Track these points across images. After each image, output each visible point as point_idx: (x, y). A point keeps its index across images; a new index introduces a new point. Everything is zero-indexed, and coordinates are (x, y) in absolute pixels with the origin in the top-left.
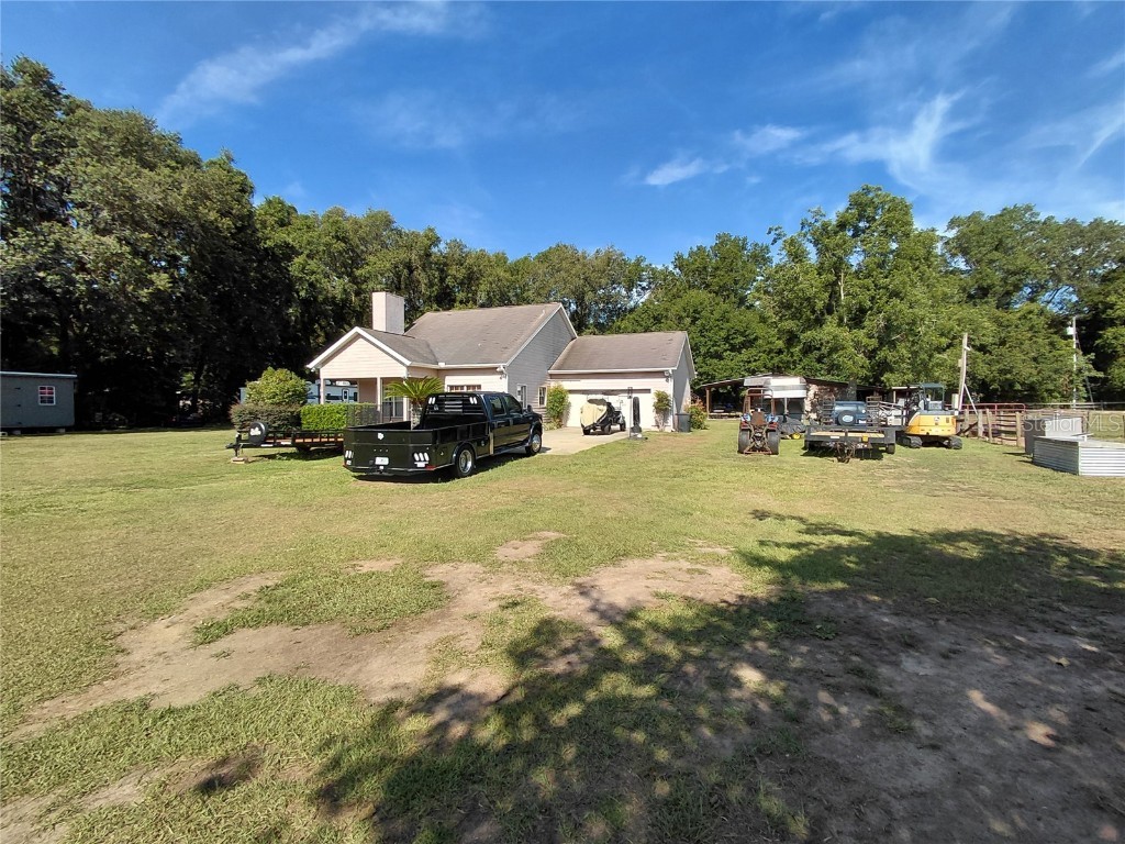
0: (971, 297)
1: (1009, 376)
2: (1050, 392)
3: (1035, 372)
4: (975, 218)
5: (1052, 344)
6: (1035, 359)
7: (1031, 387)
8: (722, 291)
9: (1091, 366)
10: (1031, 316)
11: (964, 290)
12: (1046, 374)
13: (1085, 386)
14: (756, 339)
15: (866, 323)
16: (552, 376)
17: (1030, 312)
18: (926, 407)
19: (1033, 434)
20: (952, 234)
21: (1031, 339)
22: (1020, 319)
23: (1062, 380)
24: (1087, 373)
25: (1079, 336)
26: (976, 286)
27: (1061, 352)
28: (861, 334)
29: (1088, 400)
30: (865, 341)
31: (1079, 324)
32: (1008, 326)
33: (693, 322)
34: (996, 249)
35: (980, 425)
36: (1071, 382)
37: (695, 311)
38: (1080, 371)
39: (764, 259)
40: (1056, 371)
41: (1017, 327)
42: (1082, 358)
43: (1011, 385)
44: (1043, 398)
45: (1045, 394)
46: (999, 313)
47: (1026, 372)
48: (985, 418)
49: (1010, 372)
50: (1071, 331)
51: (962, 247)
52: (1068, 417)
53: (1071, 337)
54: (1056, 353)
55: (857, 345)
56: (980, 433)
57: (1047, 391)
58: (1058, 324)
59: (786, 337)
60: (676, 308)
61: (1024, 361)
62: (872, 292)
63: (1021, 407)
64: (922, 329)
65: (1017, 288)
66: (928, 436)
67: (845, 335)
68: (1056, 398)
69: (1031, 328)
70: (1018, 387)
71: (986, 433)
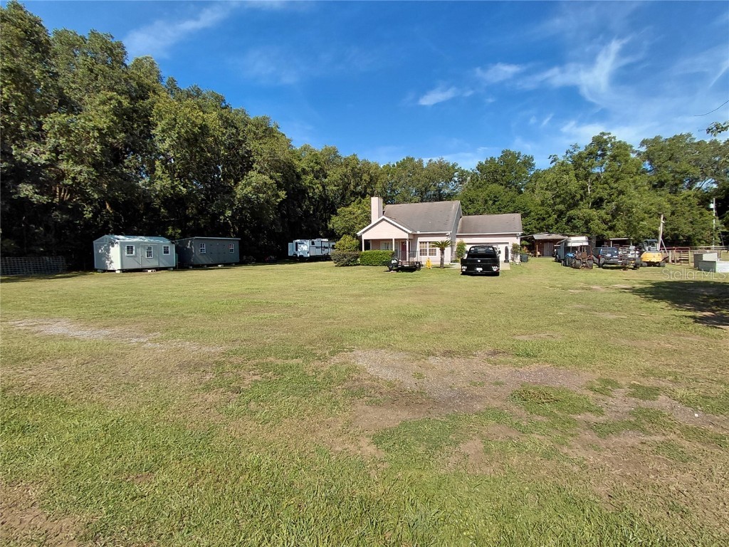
0: (654, 187)
1: (676, 232)
2: (699, 240)
3: (691, 229)
4: (656, 140)
5: (701, 214)
6: (691, 222)
7: (689, 238)
8: (508, 185)
9: (723, 226)
10: (690, 198)
11: (651, 183)
12: (697, 230)
13: (719, 237)
14: (530, 212)
15: (604, 206)
16: (458, 236)
17: (689, 196)
18: (649, 250)
19: (698, 259)
20: (643, 149)
21: (689, 211)
22: (683, 200)
23: (707, 233)
24: (721, 230)
25: (717, 208)
26: (657, 181)
27: (707, 218)
28: (602, 213)
29: (721, 244)
30: (605, 216)
31: (717, 201)
32: (676, 204)
33: (494, 203)
34: (670, 159)
35: (670, 257)
36: (712, 235)
37: (495, 197)
38: (717, 228)
39: (529, 164)
40: (703, 229)
41: (681, 204)
42: (718, 221)
43: (677, 236)
44: (695, 245)
45: (696, 242)
46: (671, 196)
47: (686, 229)
48: (673, 254)
49: (677, 230)
50: (712, 206)
51: (649, 156)
52: (711, 252)
53: (712, 209)
54: (704, 219)
55: (600, 218)
56: (670, 261)
57: (697, 239)
58: (704, 201)
59: (558, 213)
60: (482, 195)
61: (685, 224)
62: (608, 191)
63: (688, 249)
64: (634, 210)
65: (682, 182)
66: (650, 262)
67: (594, 213)
68: (703, 243)
69: (690, 205)
70: (681, 238)
71: (673, 261)
